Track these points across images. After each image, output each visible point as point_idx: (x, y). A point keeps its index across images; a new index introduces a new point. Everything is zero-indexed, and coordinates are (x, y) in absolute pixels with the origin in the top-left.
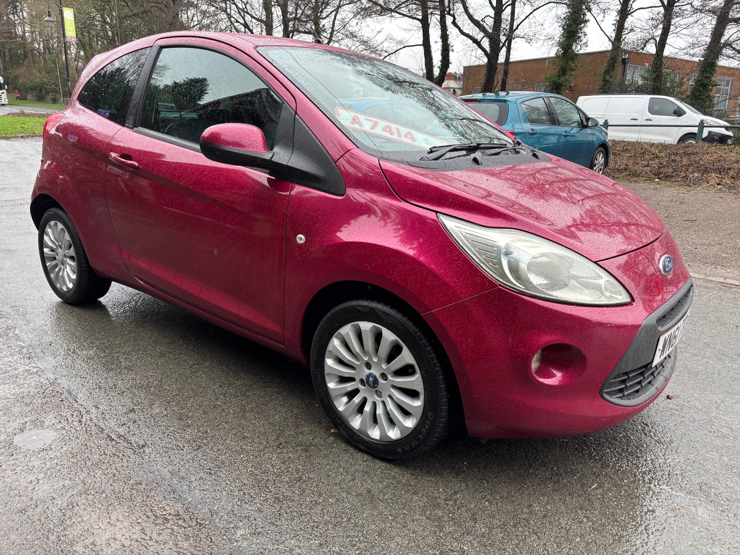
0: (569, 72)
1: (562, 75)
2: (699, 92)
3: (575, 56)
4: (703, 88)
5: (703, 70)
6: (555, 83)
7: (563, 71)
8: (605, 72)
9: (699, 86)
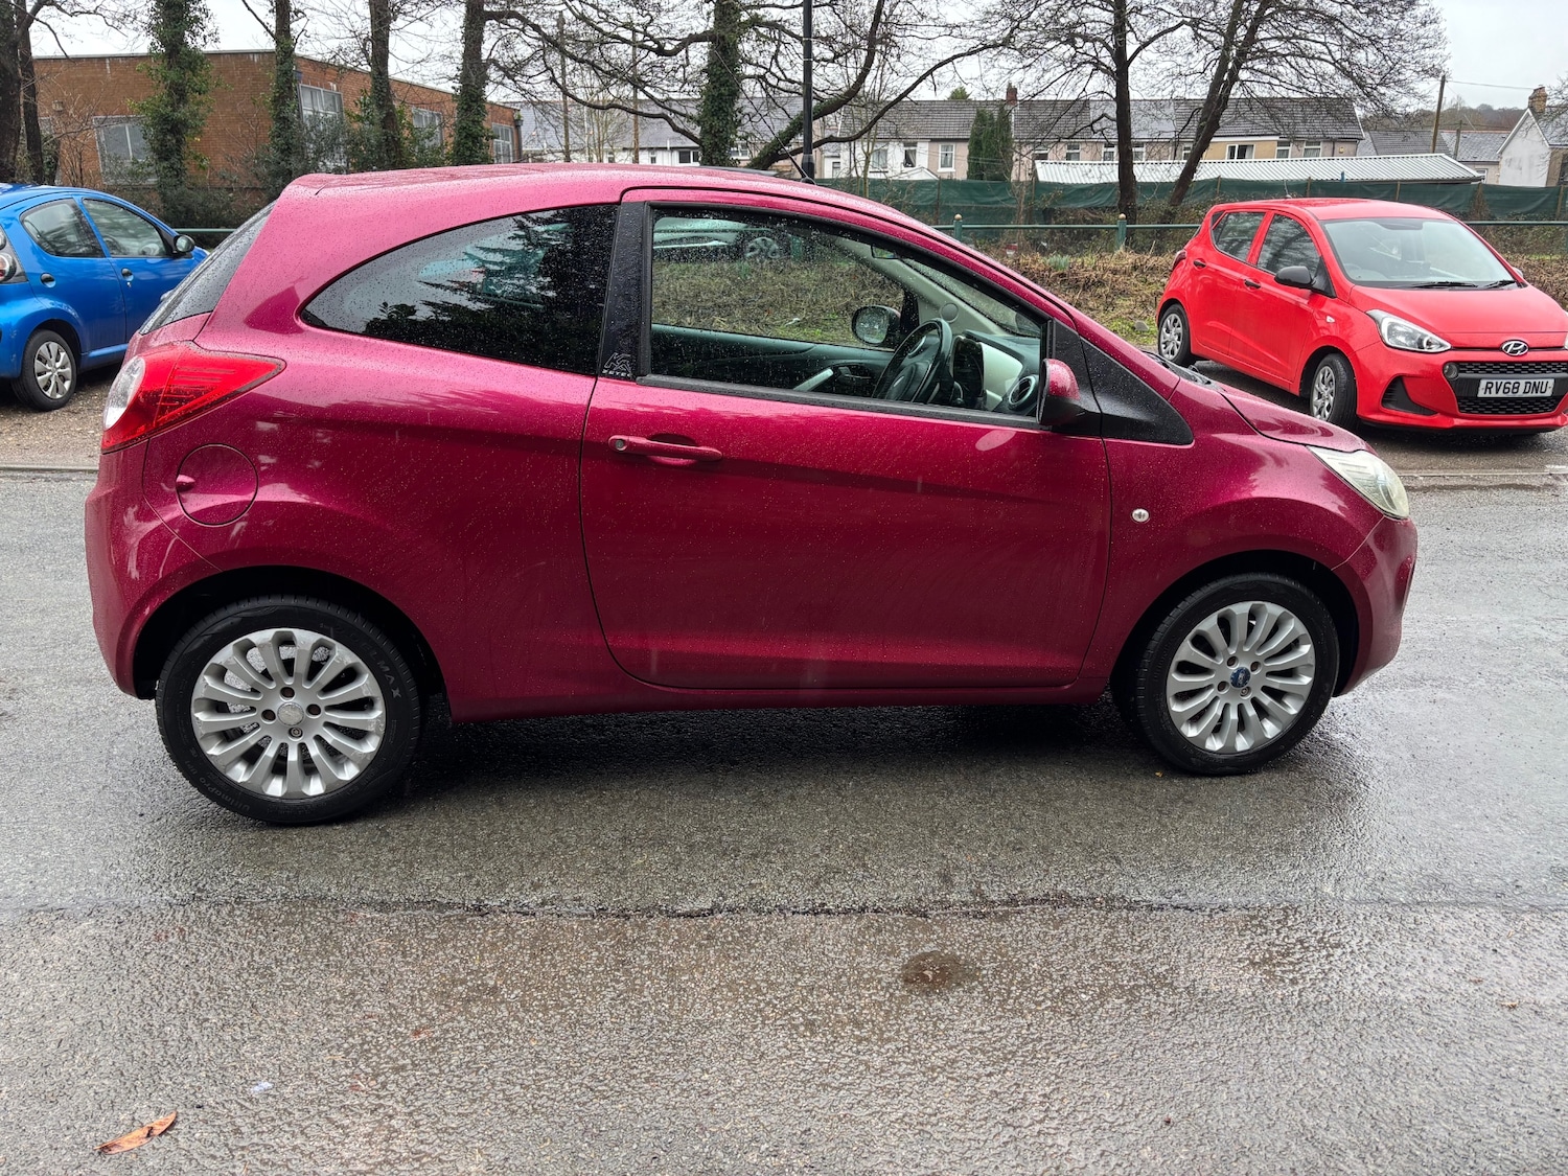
0: (192, 97)
1: (179, 101)
2: (468, 149)
3: (196, 61)
4: (473, 142)
5: (465, 107)
6: (165, 119)
7: (179, 93)
8: (275, 101)
9: (466, 137)
